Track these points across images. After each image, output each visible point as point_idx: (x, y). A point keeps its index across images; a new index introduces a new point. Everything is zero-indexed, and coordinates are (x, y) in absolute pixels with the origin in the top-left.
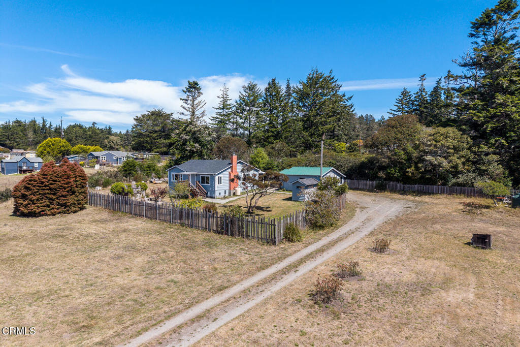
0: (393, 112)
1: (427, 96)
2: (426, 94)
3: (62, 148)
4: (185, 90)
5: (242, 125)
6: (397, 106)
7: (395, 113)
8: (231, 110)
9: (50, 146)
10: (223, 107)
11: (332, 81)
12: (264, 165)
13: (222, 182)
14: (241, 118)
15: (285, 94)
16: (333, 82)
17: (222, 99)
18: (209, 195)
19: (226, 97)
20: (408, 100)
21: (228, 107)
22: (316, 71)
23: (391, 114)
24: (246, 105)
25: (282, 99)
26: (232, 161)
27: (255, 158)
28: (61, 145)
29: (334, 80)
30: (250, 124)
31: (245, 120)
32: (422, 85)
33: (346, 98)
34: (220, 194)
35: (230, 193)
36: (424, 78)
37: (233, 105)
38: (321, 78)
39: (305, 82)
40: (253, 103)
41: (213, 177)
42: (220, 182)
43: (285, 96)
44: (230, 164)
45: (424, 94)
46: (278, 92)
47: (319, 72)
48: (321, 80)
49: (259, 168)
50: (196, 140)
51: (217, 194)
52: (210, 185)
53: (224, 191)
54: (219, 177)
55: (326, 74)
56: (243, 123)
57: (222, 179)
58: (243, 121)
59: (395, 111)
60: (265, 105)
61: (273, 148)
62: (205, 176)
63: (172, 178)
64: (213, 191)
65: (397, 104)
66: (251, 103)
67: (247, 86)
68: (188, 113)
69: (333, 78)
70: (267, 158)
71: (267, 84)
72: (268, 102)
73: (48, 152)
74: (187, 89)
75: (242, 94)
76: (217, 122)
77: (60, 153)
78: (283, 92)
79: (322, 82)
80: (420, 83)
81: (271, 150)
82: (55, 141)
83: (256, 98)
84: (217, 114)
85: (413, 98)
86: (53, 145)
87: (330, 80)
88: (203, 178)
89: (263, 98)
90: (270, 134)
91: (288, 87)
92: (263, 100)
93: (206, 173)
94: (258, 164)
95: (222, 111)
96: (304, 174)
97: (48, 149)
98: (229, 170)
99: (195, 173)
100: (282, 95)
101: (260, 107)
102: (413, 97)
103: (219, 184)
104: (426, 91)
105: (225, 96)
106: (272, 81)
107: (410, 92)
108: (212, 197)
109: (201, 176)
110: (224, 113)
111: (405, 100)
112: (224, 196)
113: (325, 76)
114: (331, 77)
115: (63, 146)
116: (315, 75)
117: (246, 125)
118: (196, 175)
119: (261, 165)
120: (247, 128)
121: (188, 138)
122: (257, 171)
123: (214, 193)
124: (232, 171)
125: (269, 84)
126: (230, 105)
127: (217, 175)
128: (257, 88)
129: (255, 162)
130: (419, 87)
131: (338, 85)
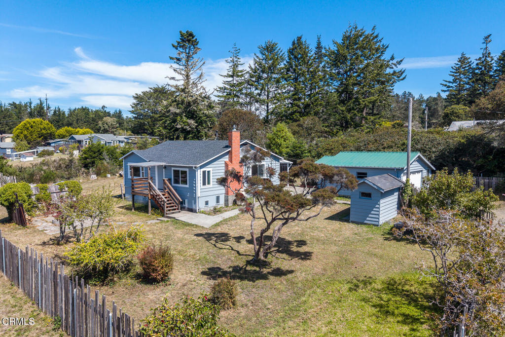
0: (448, 84)
1: (493, 61)
2: (492, 60)
3: (43, 131)
4: (176, 44)
5: (258, 96)
6: (453, 76)
7: (451, 85)
8: (243, 78)
9: (28, 129)
10: (233, 73)
11: (376, 40)
12: (288, 150)
13: (211, 180)
14: (256, 89)
15: (314, 55)
16: (377, 42)
17: (232, 64)
18: (186, 205)
19: (237, 61)
20: (467, 68)
21: (240, 74)
22: (354, 27)
23: (445, 85)
24: (263, 72)
25: (310, 62)
26: (231, 142)
27: (274, 139)
28: (42, 127)
29: (379, 39)
30: (268, 96)
31: (262, 90)
32: (486, 48)
33: (394, 61)
34: (207, 203)
35: (226, 201)
36: (489, 40)
37: (246, 72)
38: (361, 36)
39: (340, 41)
40: (271, 69)
41: (193, 171)
42: (206, 179)
43: (314, 58)
44: (227, 147)
45: (489, 59)
46: (306, 53)
47: (358, 29)
48: (361, 39)
49: (281, 153)
50: (192, 115)
51: (200, 205)
52: (187, 186)
53: (215, 198)
54: (204, 172)
55: (368, 32)
56: (260, 95)
57: (211, 175)
58: (259, 92)
59: (450, 82)
60: (288, 70)
61: (299, 126)
62: (181, 169)
63: (129, 173)
64: (194, 199)
65: (452, 74)
66: (269, 68)
67: (264, 45)
68: (181, 77)
69: (376, 37)
70: (292, 139)
71: (291, 43)
72: (292, 67)
73: (25, 136)
74: (179, 43)
75: (257, 57)
76: (225, 94)
77: (40, 137)
78: (312, 53)
79: (362, 41)
80: (484, 46)
81: (297, 128)
82: (34, 122)
83: (276, 61)
84: (225, 83)
85: (474, 66)
86: (32, 127)
87: (373, 39)
88: (176, 172)
89: (285, 62)
90: (295, 108)
91: (319, 47)
92: (285, 64)
93: (181, 164)
94: (278, 149)
95: (232, 79)
96: (365, 166)
97: (26, 132)
98: (226, 159)
99: (164, 164)
100: (310, 57)
101: (282, 73)
102: (475, 64)
103: (204, 184)
104: (491, 55)
105: (235, 59)
106: (298, 40)
107: (469, 58)
108: (191, 210)
109: (173, 169)
110: (234, 82)
111: (463, 68)
112: (215, 209)
113: (366, 33)
114: (375, 35)
115: (44, 129)
116: (353, 33)
117: (263, 97)
118: (165, 167)
119: (284, 150)
120: (264, 101)
121: (178, 111)
122: (277, 159)
123: (195, 203)
124: (231, 161)
125: (294, 43)
126: (241, 71)
127: (201, 167)
128: (278, 49)
129: (274, 144)
130: (482, 51)
131: (383, 45)
